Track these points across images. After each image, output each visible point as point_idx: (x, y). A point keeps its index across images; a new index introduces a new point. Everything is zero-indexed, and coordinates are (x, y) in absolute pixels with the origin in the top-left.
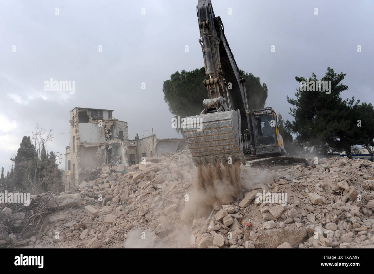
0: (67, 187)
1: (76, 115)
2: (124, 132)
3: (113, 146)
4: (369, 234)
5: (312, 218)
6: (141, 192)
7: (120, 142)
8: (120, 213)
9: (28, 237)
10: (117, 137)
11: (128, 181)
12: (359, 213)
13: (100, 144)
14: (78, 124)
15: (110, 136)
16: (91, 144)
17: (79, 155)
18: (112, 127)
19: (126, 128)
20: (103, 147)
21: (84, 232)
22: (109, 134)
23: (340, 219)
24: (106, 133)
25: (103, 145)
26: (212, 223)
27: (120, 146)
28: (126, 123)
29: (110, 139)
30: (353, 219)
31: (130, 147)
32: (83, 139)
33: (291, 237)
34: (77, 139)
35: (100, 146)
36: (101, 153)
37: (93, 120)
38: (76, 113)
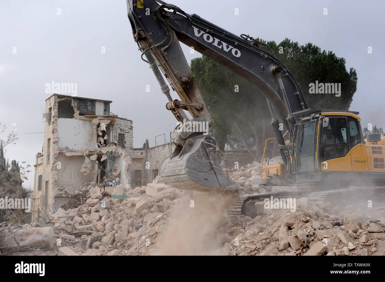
0: (35, 216)
1: (54, 106)
2: (126, 135)
3: (109, 156)
6: (147, 230)
7: (120, 150)
10: (116, 142)
11: (128, 211)
13: (89, 152)
14: (56, 120)
15: (105, 141)
16: (75, 151)
19: (131, 129)
20: (94, 157)
22: (103, 138)
24: (98, 136)
25: (94, 154)
27: (119, 156)
28: (130, 122)
29: (105, 145)
31: (134, 160)
32: (63, 144)
34: (54, 143)
35: (89, 156)
36: (89, 166)
37: (80, 114)
38: (55, 103)
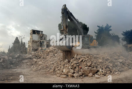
0: (28, 53)
2: (46, 38)
3: (42, 42)
4: (115, 72)
5: (99, 66)
6: (50, 56)
7: (45, 41)
8: (43, 61)
9: (16, 66)
10: (44, 39)
11: (46, 52)
12: (112, 66)
14: (32, 34)
16: (36, 41)
17: (32, 44)
18: (42, 36)
20: (39, 42)
21: (33, 66)
23: (107, 67)
24: (40, 38)
26: (70, 66)
28: (46, 35)
29: (41, 40)
30: (111, 68)
32: (33, 39)
33: (93, 72)
35: (38, 42)
36: (38, 44)
37: (37, 34)
38: (32, 31)
